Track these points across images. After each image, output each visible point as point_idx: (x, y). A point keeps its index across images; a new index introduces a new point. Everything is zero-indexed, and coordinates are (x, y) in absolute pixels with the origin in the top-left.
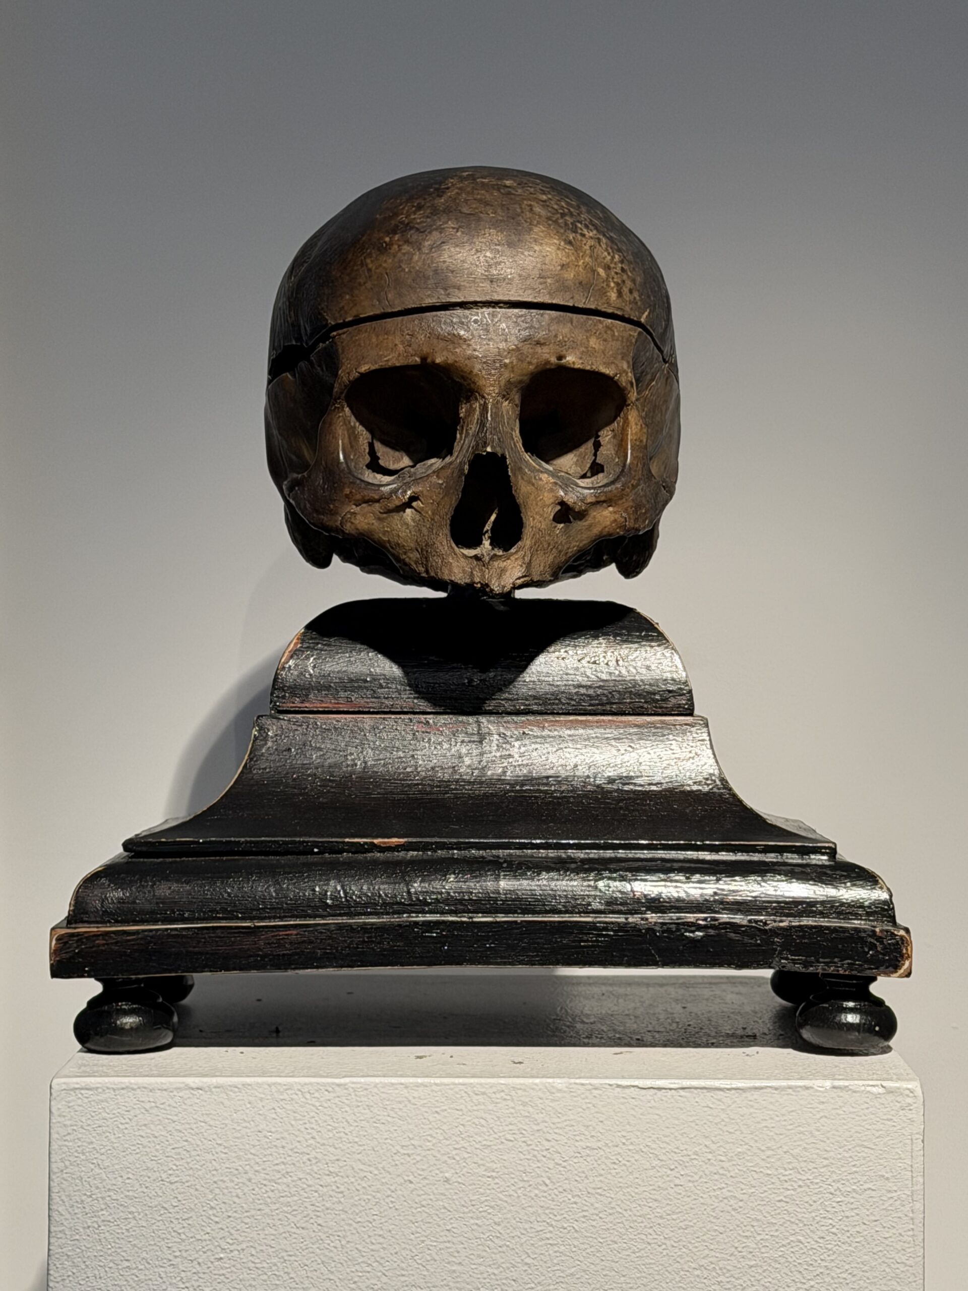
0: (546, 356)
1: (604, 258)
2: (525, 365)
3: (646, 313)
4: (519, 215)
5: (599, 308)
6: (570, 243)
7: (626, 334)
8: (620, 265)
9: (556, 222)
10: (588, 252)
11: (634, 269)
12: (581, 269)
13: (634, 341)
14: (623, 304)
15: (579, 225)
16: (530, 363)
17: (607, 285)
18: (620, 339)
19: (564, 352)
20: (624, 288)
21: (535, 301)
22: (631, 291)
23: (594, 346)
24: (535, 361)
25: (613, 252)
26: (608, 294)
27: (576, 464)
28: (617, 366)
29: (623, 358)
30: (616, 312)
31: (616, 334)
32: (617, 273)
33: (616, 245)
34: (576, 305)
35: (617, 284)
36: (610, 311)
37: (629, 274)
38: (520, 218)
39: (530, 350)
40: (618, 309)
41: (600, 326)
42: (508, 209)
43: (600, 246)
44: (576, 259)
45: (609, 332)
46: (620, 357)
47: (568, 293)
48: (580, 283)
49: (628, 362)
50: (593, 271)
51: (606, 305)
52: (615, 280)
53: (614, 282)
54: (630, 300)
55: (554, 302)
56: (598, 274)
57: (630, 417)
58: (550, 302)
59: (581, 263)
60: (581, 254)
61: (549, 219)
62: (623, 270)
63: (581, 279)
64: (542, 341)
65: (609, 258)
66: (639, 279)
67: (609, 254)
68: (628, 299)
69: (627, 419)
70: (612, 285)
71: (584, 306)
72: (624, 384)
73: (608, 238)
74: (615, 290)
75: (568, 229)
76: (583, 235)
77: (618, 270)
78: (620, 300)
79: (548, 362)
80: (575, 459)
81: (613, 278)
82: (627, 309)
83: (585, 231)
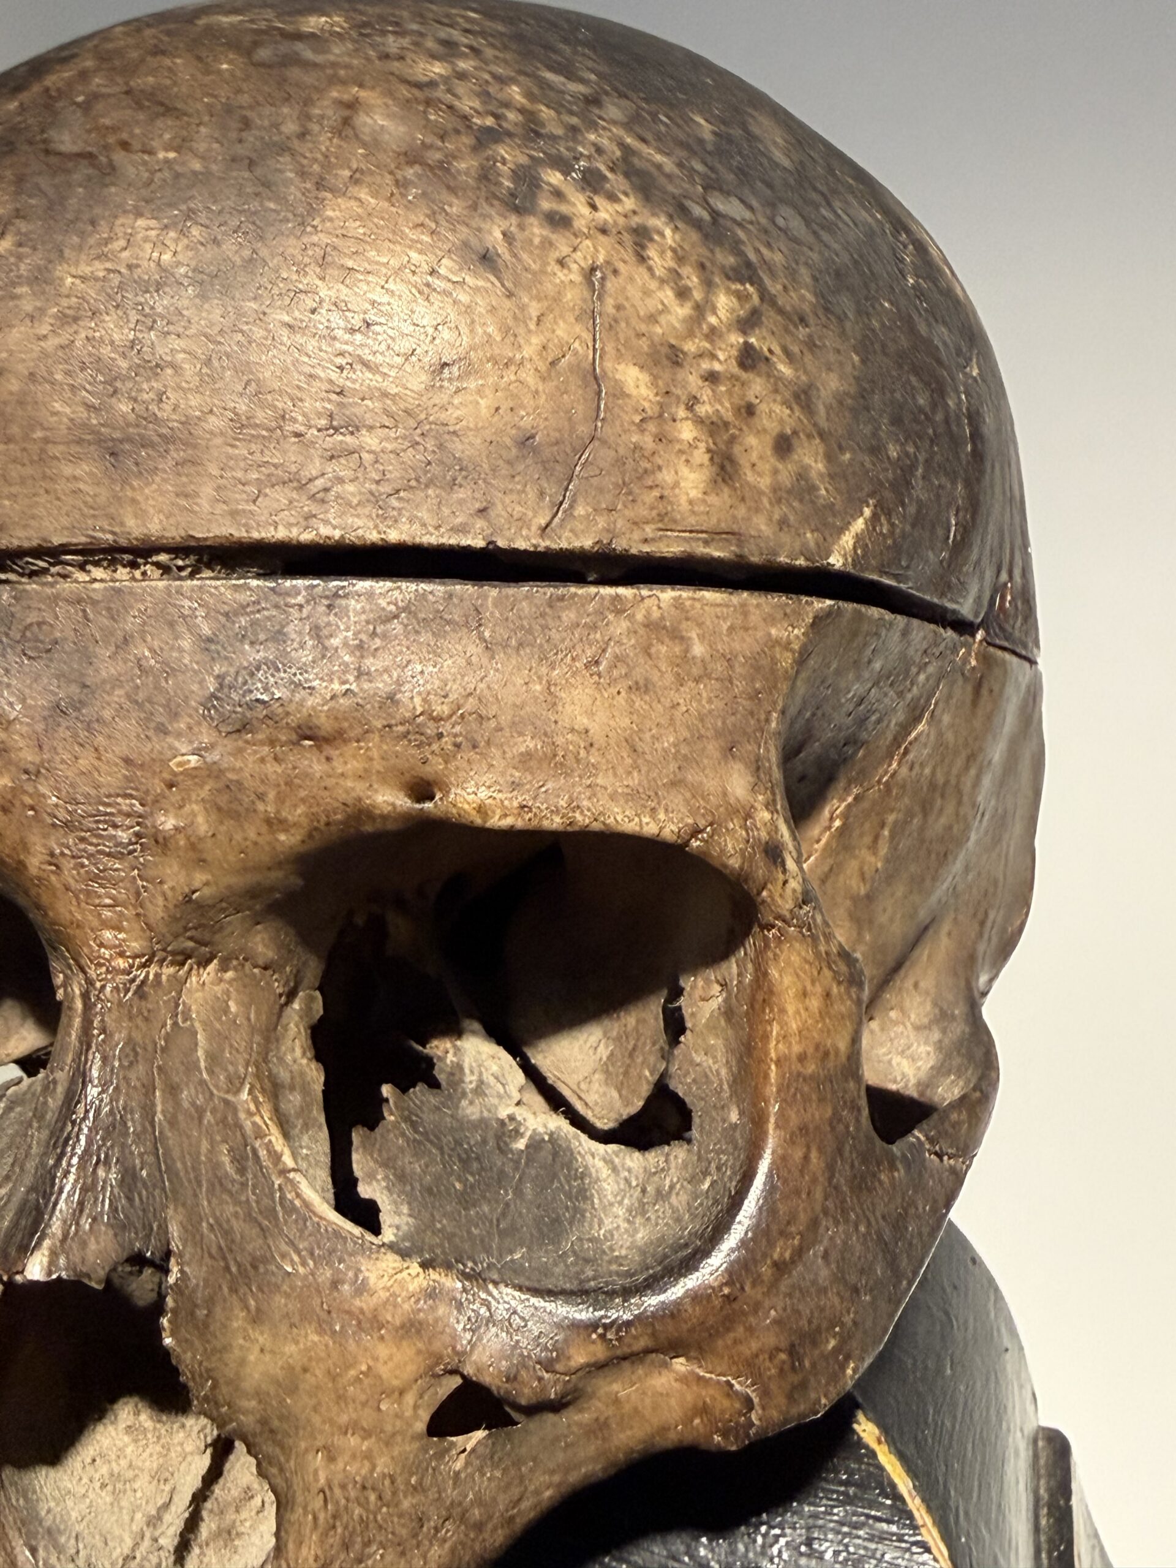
0: (353, 789)
1: (652, 318)
2: (251, 831)
3: (859, 525)
4: (283, 148)
5: (620, 545)
6: (486, 259)
7: (744, 645)
8: (736, 339)
9: (442, 172)
10: (571, 296)
11: (811, 345)
12: (529, 377)
13: (786, 661)
14: (741, 512)
15: (554, 177)
16: (274, 823)
17: (659, 439)
18: (719, 667)
19: (437, 766)
20: (752, 440)
21: (307, 537)
22: (783, 446)
23: (583, 721)
24: (297, 813)
25: (708, 284)
26: (666, 477)
27: (606, 1068)
28: (697, 791)
29: (729, 751)
30: (701, 550)
31: (698, 650)
32: (712, 378)
33: (736, 248)
34: (502, 543)
35: (713, 427)
36: (671, 548)
37: (785, 369)
38: (286, 159)
39: (272, 769)
40: (714, 535)
41: (620, 626)
42: (246, 124)
43: (642, 259)
44: (506, 331)
45: (662, 649)
46: (713, 748)
47: (461, 494)
48: (526, 441)
49: (757, 767)
50: (593, 378)
51: (649, 530)
52: (703, 410)
53: (699, 421)
54: (775, 489)
55: (394, 536)
56: (620, 393)
57: (774, 973)
58: (373, 537)
59: (529, 351)
60: (534, 310)
61: (411, 157)
62: (748, 358)
63: (527, 422)
64: (326, 725)
65: (681, 311)
66: (831, 384)
67: (683, 294)
68: (764, 483)
69: (766, 974)
70: (687, 432)
71: (543, 544)
72: (735, 863)
73: (697, 224)
74: (700, 456)
75: (491, 197)
76: (560, 222)
77: (724, 361)
78: (722, 499)
79: (361, 813)
80: (604, 1052)
81: (692, 403)
82: (762, 526)
83: (578, 205)
